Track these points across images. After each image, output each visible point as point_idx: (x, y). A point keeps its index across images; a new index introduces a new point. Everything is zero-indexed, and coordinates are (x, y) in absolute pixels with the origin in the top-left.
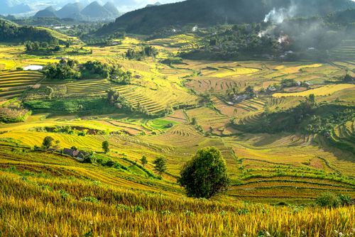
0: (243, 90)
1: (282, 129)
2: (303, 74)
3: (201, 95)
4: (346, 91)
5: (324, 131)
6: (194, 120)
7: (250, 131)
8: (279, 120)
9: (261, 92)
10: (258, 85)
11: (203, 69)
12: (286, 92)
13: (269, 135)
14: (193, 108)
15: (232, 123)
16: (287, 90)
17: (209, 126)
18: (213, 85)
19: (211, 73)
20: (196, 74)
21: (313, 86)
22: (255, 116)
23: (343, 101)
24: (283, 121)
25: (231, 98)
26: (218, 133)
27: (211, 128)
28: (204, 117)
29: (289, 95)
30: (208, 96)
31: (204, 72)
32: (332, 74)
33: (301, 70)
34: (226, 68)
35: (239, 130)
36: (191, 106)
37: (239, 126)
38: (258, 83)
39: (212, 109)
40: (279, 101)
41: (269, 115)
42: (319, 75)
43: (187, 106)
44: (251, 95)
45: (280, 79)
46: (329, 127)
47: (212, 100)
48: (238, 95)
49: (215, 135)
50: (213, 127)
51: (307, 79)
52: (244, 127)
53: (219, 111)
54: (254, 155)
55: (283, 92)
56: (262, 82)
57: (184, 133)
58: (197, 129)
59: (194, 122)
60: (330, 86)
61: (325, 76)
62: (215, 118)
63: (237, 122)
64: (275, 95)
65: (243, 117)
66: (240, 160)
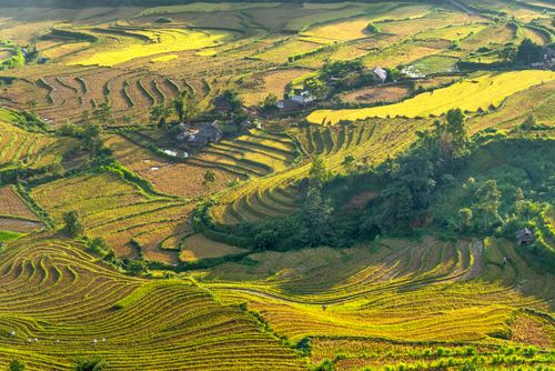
0: (204, 104)
1: (374, 231)
2: (383, 43)
3: (66, 132)
4: (537, 92)
5: (513, 227)
6: (70, 219)
7: (269, 245)
8: (360, 201)
9: (268, 110)
10: (250, 86)
11: (45, 38)
12: (348, 106)
13: (337, 254)
14: (49, 180)
15: (205, 221)
16: (350, 98)
17: (126, 236)
18: (95, 93)
19: (75, 53)
20: (21, 58)
21: (425, 79)
22: (278, 190)
23: (546, 128)
24: (371, 204)
25: (172, 136)
26: (165, 260)
27: (133, 244)
28: (99, 208)
29: (363, 114)
30: (93, 131)
31: (49, 50)
32: (470, 39)
33: (370, 29)
34: (120, 31)
35: (230, 243)
36: (41, 171)
37: (229, 229)
38: (247, 78)
39: (116, 176)
40: (335, 138)
41: (326, 185)
42: (433, 43)
43: (30, 173)
44: (239, 122)
45: (317, 62)
46: (527, 214)
47: (107, 145)
48: (193, 123)
49: (155, 266)
50: (141, 241)
51: (401, 60)
52: (248, 230)
53: (144, 184)
54: (329, 324)
55: (340, 106)
56: (259, 77)
57: (54, 271)
58: (92, 251)
59: (71, 229)
60: (482, 80)
61: (453, 47)
62: (135, 210)
63: (217, 215)
64: (315, 117)
65: (236, 196)
66: (302, 344)
